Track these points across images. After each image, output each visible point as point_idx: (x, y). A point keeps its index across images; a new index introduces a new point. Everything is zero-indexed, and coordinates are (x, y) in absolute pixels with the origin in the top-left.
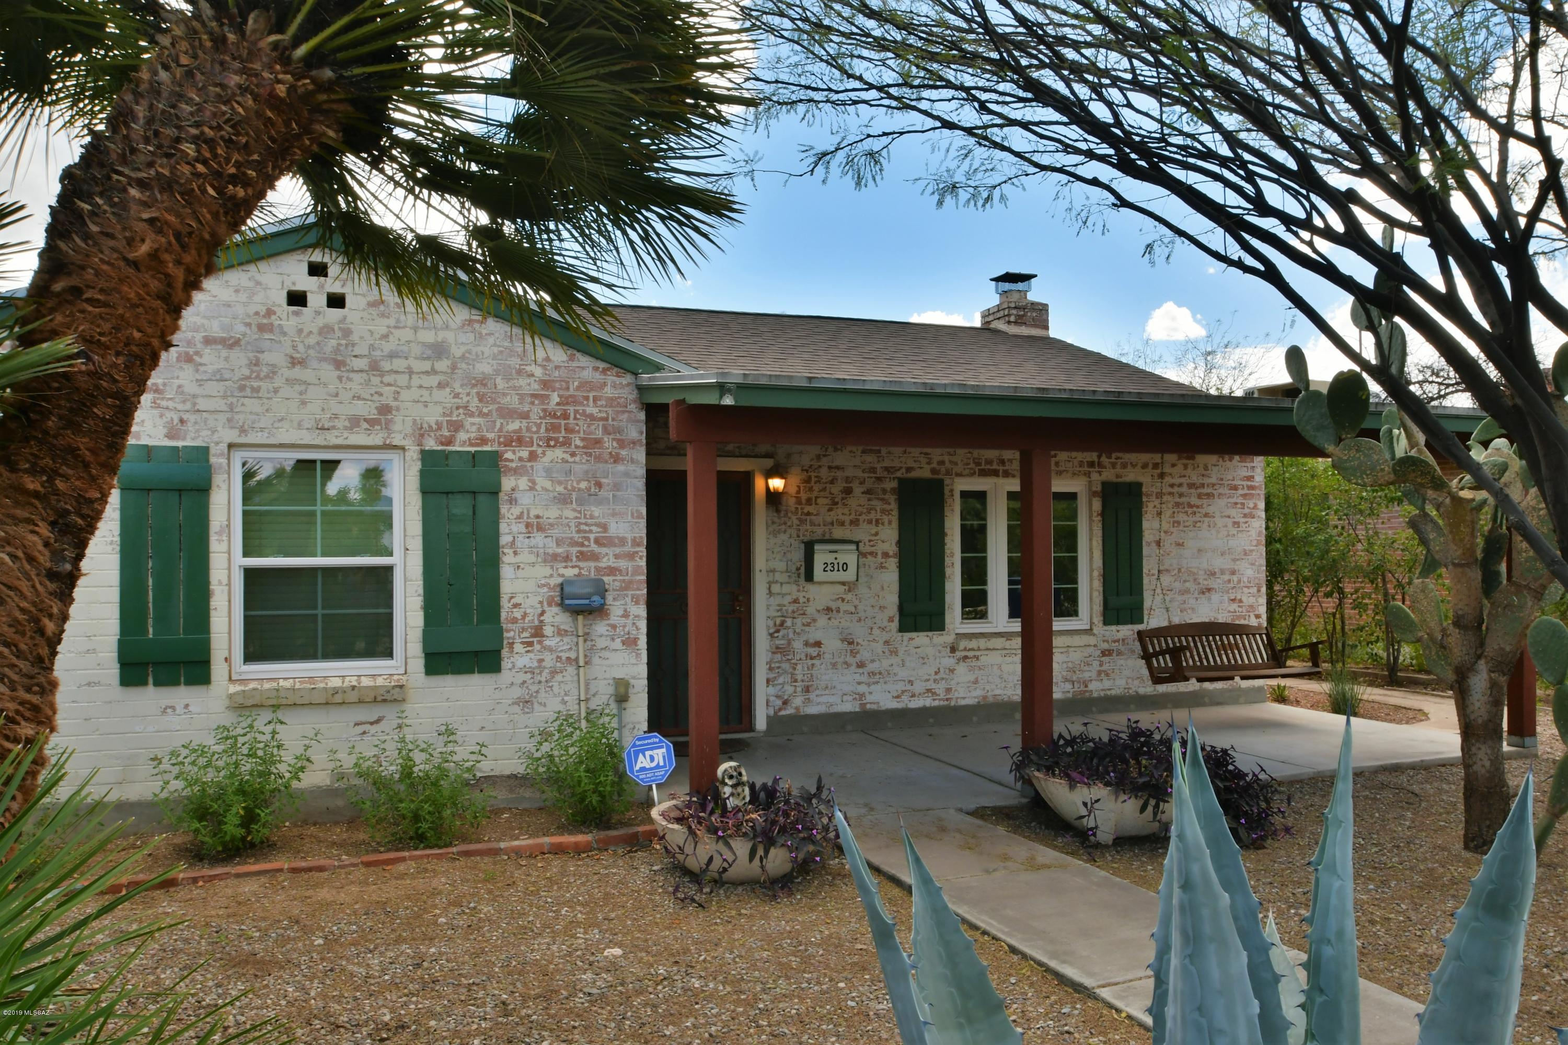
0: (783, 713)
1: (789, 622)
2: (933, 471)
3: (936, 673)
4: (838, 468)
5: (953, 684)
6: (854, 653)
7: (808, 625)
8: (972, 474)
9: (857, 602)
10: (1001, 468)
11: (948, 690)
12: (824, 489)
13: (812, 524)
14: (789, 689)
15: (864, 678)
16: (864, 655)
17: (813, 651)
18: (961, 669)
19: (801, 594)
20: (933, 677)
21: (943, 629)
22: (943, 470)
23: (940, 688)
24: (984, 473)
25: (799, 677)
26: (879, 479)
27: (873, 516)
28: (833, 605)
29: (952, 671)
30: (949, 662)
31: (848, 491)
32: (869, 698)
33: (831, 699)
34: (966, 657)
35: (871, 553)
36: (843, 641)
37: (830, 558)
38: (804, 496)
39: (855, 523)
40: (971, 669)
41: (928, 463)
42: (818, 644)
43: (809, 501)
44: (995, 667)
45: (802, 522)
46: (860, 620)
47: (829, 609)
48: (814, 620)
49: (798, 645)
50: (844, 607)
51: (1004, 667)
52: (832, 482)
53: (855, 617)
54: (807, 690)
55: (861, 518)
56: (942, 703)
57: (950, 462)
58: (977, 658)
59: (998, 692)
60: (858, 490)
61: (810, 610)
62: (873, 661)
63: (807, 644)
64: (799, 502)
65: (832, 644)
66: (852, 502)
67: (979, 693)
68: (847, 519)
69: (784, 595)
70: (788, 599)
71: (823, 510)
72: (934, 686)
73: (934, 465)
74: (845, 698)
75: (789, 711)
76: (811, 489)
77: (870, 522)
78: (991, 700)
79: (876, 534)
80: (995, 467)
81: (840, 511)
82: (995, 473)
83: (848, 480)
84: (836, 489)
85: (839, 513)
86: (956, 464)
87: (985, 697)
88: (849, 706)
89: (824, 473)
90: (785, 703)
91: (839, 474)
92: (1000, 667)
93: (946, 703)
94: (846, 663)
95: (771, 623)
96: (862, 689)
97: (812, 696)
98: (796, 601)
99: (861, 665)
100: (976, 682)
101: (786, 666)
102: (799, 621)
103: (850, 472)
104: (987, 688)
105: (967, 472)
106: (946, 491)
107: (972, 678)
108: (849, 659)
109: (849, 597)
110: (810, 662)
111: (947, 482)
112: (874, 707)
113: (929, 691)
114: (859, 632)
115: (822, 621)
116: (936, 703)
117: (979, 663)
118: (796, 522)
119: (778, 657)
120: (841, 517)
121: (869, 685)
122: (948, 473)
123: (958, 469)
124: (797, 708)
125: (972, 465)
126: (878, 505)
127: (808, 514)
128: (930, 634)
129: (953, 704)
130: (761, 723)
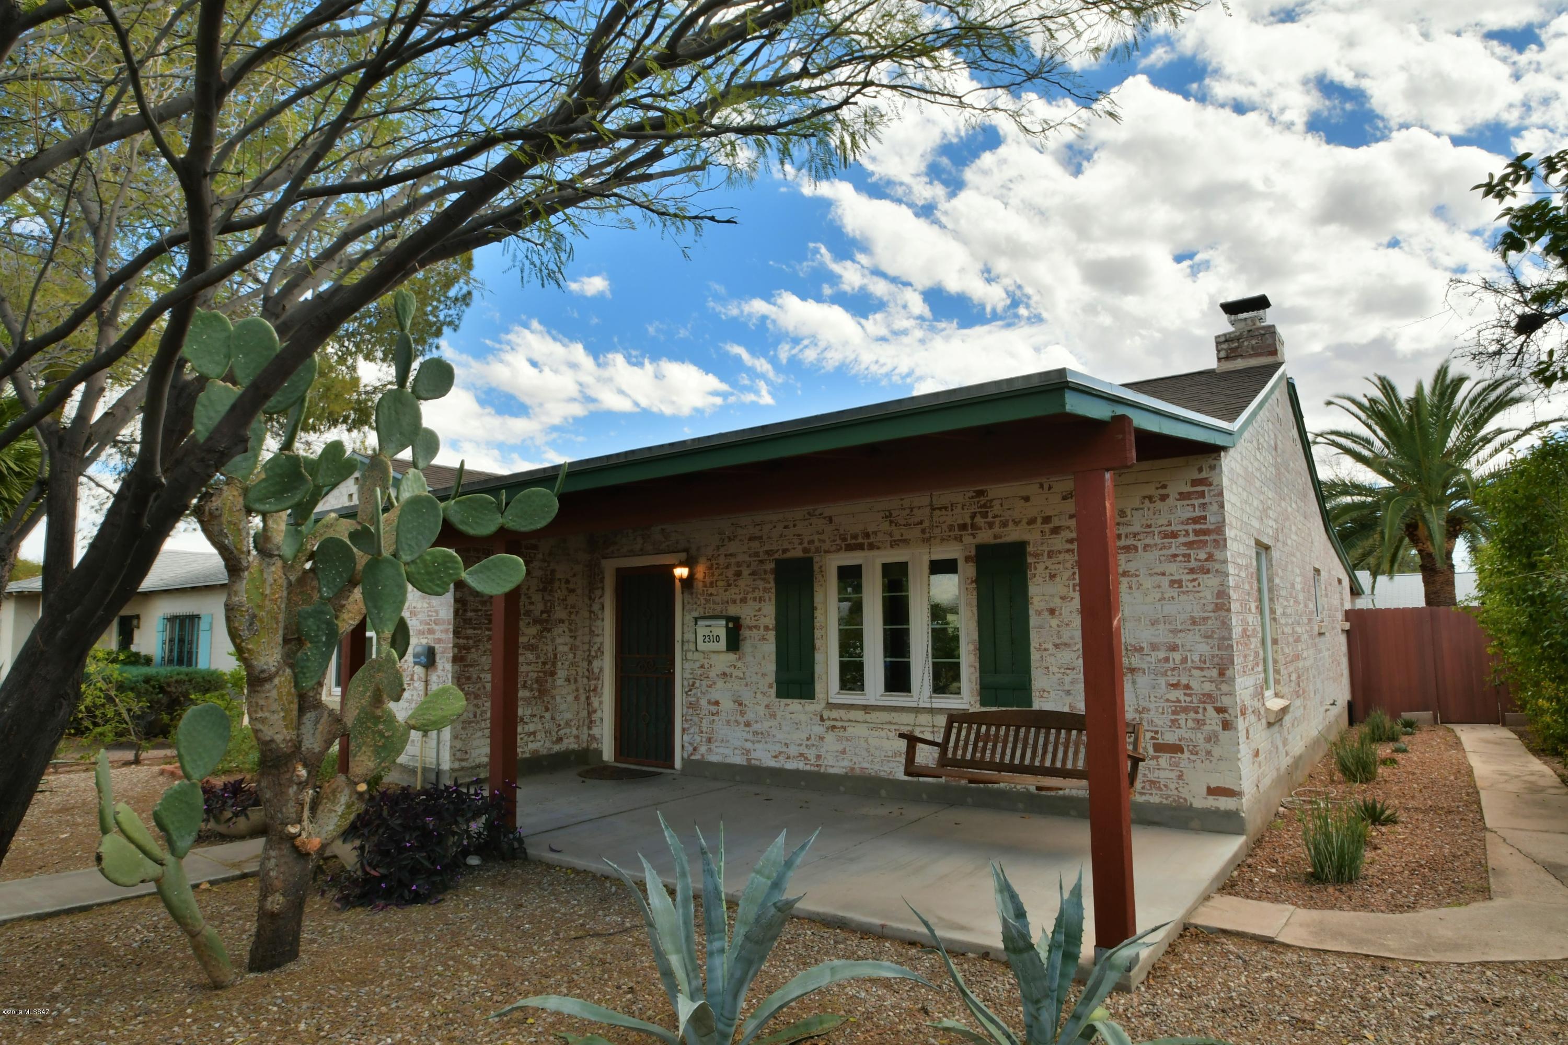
0: (693, 757)
1: (697, 685)
2: (805, 550)
3: (808, 739)
4: (731, 555)
5: (822, 752)
6: (742, 714)
7: (710, 686)
8: (839, 550)
9: (744, 669)
10: (866, 541)
11: (819, 757)
12: (721, 574)
13: (714, 603)
14: (698, 738)
15: (750, 736)
16: (750, 716)
17: (714, 709)
18: (830, 737)
19: (706, 661)
20: (805, 743)
21: (813, 698)
22: (813, 549)
23: (811, 754)
24: (850, 548)
25: (704, 730)
26: (761, 562)
27: (756, 594)
28: (728, 671)
29: (822, 738)
30: (818, 729)
31: (738, 574)
32: (753, 755)
33: (727, 751)
34: (834, 727)
35: (756, 627)
36: (735, 702)
37: (706, 631)
38: (708, 580)
39: (744, 600)
40: (839, 739)
41: (801, 544)
42: (717, 703)
43: (712, 584)
44: (862, 740)
45: (707, 601)
46: (747, 685)
47: (725, 674)
48: (715, 683)
49: (703, 702)
50: (736, 673)
51: (870, 740)
52: (727, 567)
53: (743, 682)
54: (709, 740)
55: (749, 596)
56: (813, 768)
57: (820, 540)
58: (845, 728)
59: (865, 765)
60: (746, 572)
61: (712, 674)
62: (757, 722)
63: (709, 702)
64: (705, 586)
65: (727, 704)
66: (742, 583)
67: (846, 763)
68: (738, 597)
69: (695, 661)
70: (698, 664)
71: (721, 591)
72: (806, 751)
73: (806, 545)
74: (736, 752)
75: (696, 757)
76: (713, 575)
77: (755, 599)
78: (858, 772)
79: (760, 610)
80: (860, 540)
81: (733, 591)
82: (860, 547)
83: (738, 564)
84: (730, 573)
85: (733, 593)
86: (824, 541)
87: (852, 769)
88: (738, 760)
89: (722, 560)
90: (695, 749)
91: (733, 560)
92: (866, 741)
93: (816, 769)
94: (736, 721)
95: (686, 683)
96: (749, 745)
97: (713, 746)
98: (702, 666)
99: (748, 724)
100: (844, 752)
101: (696, 719)
102: (704, 683)
103: (740, 558)
104: (855, 760)
105: (834, 548)
106: (816, 567)
107: (840, 748)
108: (739, 718)
109: (739, 664)
110: (712, 718)
111: (816, 559)
112: (757, 763)
113: (801, 755)
114: (747, 696)
115: (720, 684)
116: (808, 768)
117: (846, 734)
118: (703, 602)
119: (691, 711)
120: (734, 596)
121: (753, 742)
122: (818, 550)
123: (825, 546)
124: (703, 755)
125: (838, 542)
126: (761, 584)
127: (711, 595)
128: (803, 701)
129: (822, 770)
130: (678, 764)
